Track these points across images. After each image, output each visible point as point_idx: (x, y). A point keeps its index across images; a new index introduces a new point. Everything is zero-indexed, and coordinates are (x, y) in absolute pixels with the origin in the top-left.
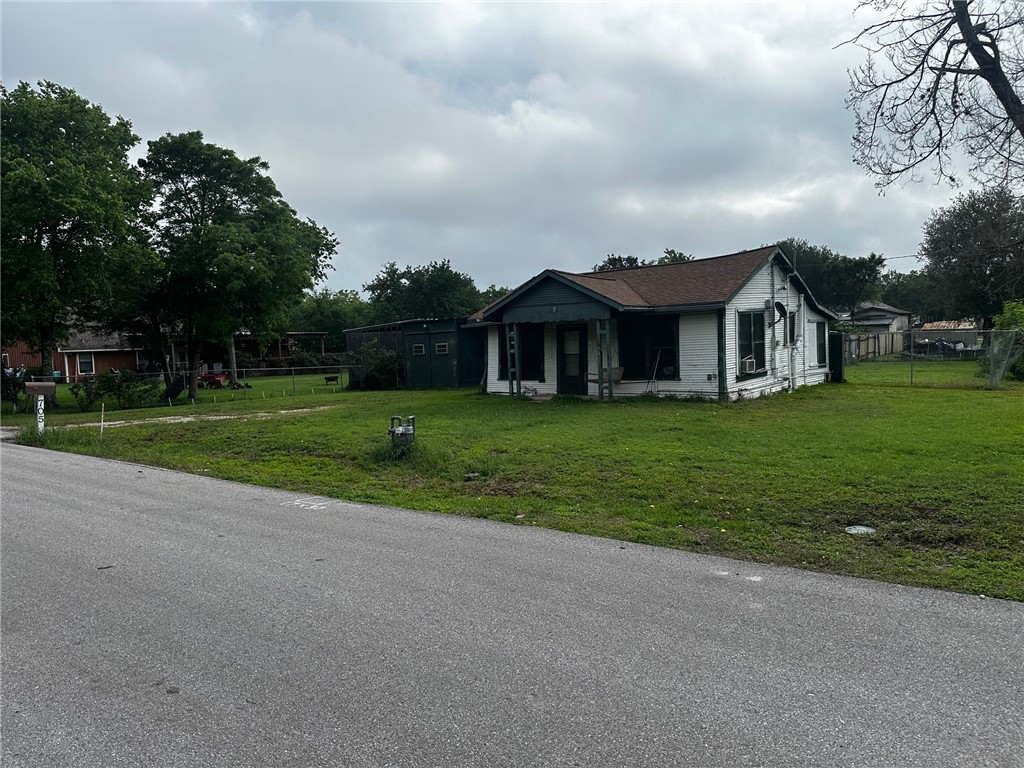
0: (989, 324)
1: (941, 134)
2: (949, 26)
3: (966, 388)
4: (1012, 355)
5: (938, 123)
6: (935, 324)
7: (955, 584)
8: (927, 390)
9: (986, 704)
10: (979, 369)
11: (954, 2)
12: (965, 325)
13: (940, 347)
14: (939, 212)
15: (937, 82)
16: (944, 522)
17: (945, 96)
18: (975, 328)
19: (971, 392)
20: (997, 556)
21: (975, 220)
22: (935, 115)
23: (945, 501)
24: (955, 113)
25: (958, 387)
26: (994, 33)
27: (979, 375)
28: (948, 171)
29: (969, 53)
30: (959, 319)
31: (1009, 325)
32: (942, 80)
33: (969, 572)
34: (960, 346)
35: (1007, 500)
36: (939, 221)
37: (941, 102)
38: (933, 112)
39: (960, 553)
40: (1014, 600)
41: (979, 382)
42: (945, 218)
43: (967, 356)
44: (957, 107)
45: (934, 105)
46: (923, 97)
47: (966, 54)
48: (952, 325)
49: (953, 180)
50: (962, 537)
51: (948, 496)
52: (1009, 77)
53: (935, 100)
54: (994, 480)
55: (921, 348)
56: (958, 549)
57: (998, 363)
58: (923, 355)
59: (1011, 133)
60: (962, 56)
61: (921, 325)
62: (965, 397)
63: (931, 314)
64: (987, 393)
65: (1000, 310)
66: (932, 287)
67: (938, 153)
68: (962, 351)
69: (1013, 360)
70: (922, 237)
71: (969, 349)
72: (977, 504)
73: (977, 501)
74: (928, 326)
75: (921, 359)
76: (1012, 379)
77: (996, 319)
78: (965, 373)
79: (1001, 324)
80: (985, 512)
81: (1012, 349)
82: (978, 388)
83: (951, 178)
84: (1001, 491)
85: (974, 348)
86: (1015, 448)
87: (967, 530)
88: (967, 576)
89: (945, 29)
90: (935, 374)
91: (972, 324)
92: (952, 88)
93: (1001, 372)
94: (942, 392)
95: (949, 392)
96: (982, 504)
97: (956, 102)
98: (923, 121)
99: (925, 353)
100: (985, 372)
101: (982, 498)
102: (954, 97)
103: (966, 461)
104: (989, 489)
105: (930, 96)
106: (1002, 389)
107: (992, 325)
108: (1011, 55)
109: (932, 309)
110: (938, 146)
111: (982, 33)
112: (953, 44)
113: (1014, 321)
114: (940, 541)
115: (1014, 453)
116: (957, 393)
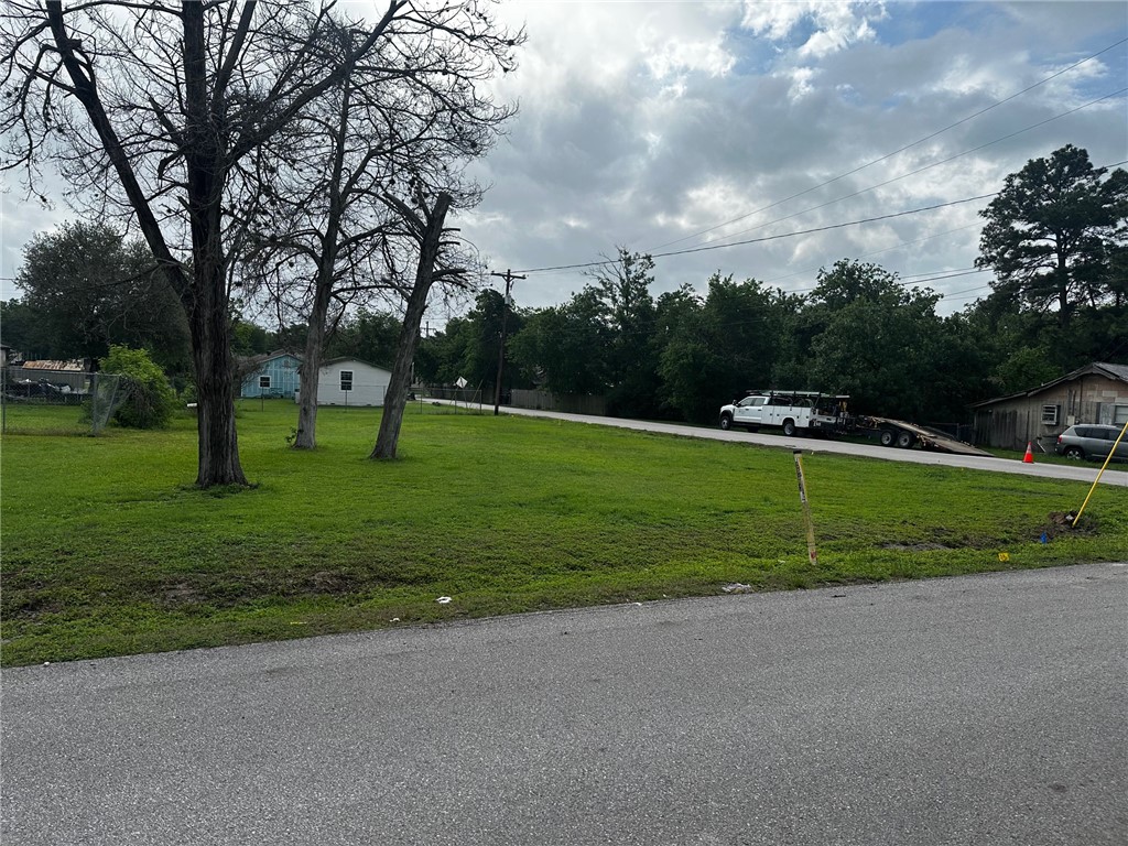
0: (95, 367)
1: (31, 145)
2: (41, 28)
3: (68, 434)
4: (117, 400)
5: (27, 131)
6: (38, 362)
7: (21, 657)
8: (22, 437)
9: (30, 787)
10: (84, 414)
11: (47, 3)
12: (71, 367)
13: (44, 389)
14: (42, 236)
15: (27, 83)
16: (19, 588)
17: (35, 104)
18: (82, 371)
19: (74, 440)
20: (76, 615)
21: (82, 253)
22: (24, 121)
23: (23, 563)
24: (46, 126)
25: (58, 434)
26: (91, 56)
27: (83, 421)
28: (39, 188)
29: (63, 67)
30: (65, 359)
31: (114, 370)
32: (32, 83)
33: (42, 639)
34: (66, 389)
35: (92, 552)
36: (42, 247)
37: (29, 107)
38: (21, 115)
39: (36, 620)
40: (84, 658)
41: (82, 428)
42: (48, 245)
43: (73, 400)
44: (50, 120)
45: (23, 108)
46: (9, 95)
47: (60, 65)
48: (57, 365)
49: (44, 200)
50: (40, 601)
51: (27, 557)
52: (106, 108)
53: (24, 103)
54: (82, 533)
55: (20, 389)
56: (33, 616)
57: (101, 409)
58: (22, 397)
59: (107, 167)
60: (55, 66)
61: (22, 363)
62: (65, 445)
63: (35, 351)
64: (90, 440)
65: (105, 354)
66: (33, 321)
67: (27, 166)
68: (68, 395)
69: (117, 406)
70: (21, 262)
71: (75, 392)
72: (60, 561)
73: (61, 557)
74: (29, 364)
75: (20, 402)
76: (116, 426)
77: (102, 362)
78: (68, 418)
79: (106, 368)
80: (68, 568)
81: (117, 394)
82: (80, 435)
83: (42, 197)
84: (87, 543)
85: (81, 392)
86: (110, 497)
87: (46, 592)
88: (37, 644)
89: (38, 28)
90: (37, 419)
91: (78, 366)
92: (44, 97)
93: (104, 418)
94: (40, 438)
95: (48, 440)
96: (65, 561)
97: (49, 114)
98: (10, 123)
99: (26, 395)
100: (89, 417)
101: (66, 553)
102: (45, 108)
103: (57, 516)
104: (75, 543)
105: (19, 97)
106: (105, 436)
107: (98, 368)
108: (110, 87)
109: (36, 345)
110: (28, 157)
111: (77, 51)
112: (45, 48)
113: (118, 366)
114: (12, 611)
115: (108, 502)
116: (57, 441)
